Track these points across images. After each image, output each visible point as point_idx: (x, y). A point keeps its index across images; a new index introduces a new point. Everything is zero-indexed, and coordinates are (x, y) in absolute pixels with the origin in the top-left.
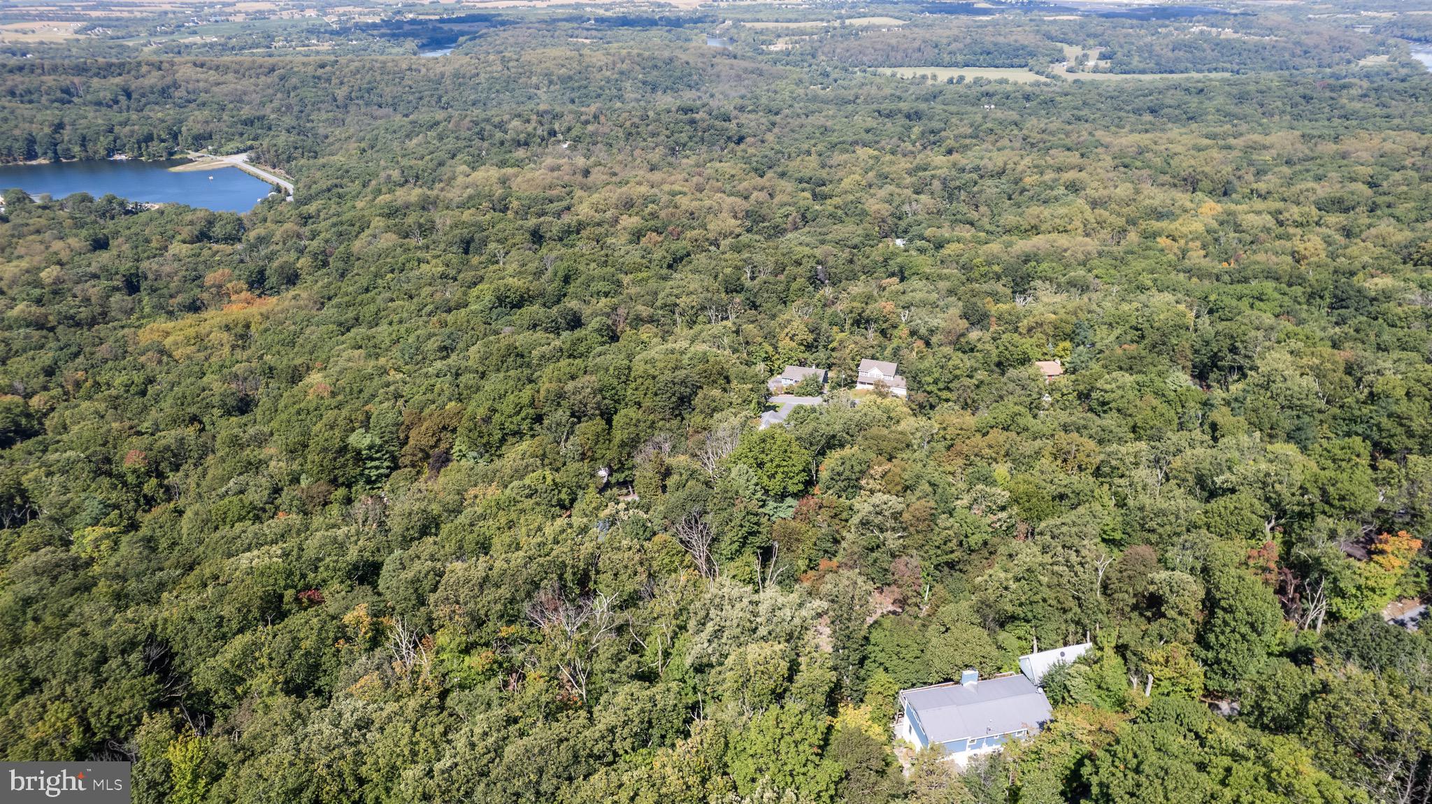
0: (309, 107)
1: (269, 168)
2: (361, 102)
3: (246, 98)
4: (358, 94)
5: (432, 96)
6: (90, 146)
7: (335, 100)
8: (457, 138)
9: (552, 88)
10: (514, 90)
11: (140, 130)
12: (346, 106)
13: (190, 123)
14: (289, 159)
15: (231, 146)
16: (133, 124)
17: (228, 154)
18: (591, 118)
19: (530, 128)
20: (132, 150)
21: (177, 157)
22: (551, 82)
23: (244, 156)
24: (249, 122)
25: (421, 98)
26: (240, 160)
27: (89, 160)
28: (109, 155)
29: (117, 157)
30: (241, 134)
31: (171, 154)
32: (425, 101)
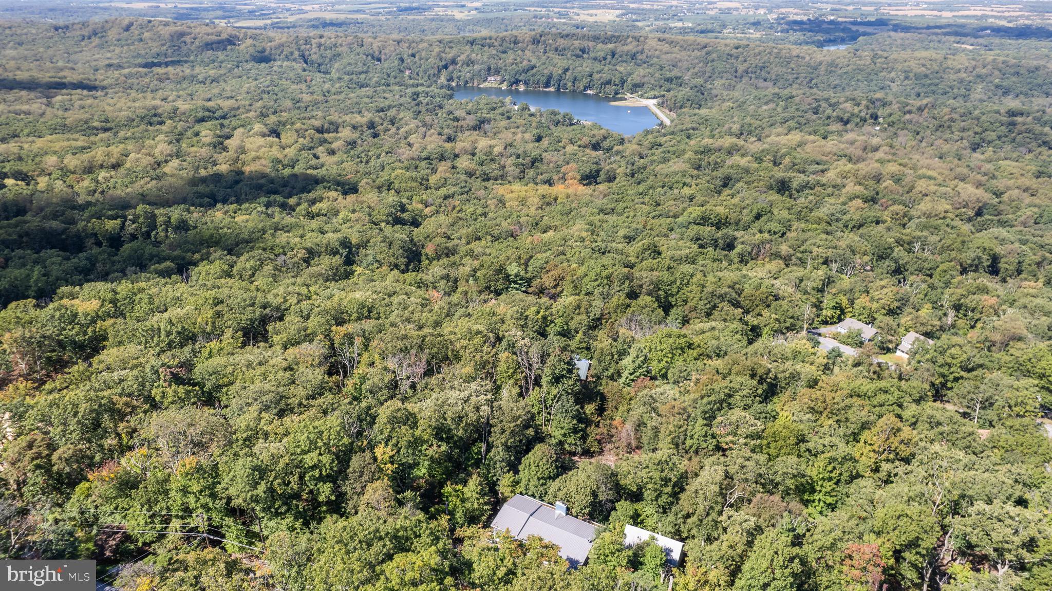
0: (716, 75)
1: (667, 112)
2: (753, 76)
3: (680, 64)
4: (754, 70)
5: (806, 78)
6: (577, 84)
7: (736, 71)
8: (797, 110)
9: (906, 82)
10: (872, 80)
11: (605, 77)
12: (742, 77)
13: (634, 76)
14: (681, 107)
15: (652, 93)
16: (605, 72)
17: (648, 98)
18: (914, 109)
19: (856, 110)
20: (597, 88)
21: (619, 96)
22: (906, 78)
23: (655, 101)
24: (669, 80)
25: (797, 78)
26: (651, 103)
27: (574, 91)
28: (585, 90)
29: (589, 92)
30: (661, 87)
31: (616, 93)
32: (799, 81)
